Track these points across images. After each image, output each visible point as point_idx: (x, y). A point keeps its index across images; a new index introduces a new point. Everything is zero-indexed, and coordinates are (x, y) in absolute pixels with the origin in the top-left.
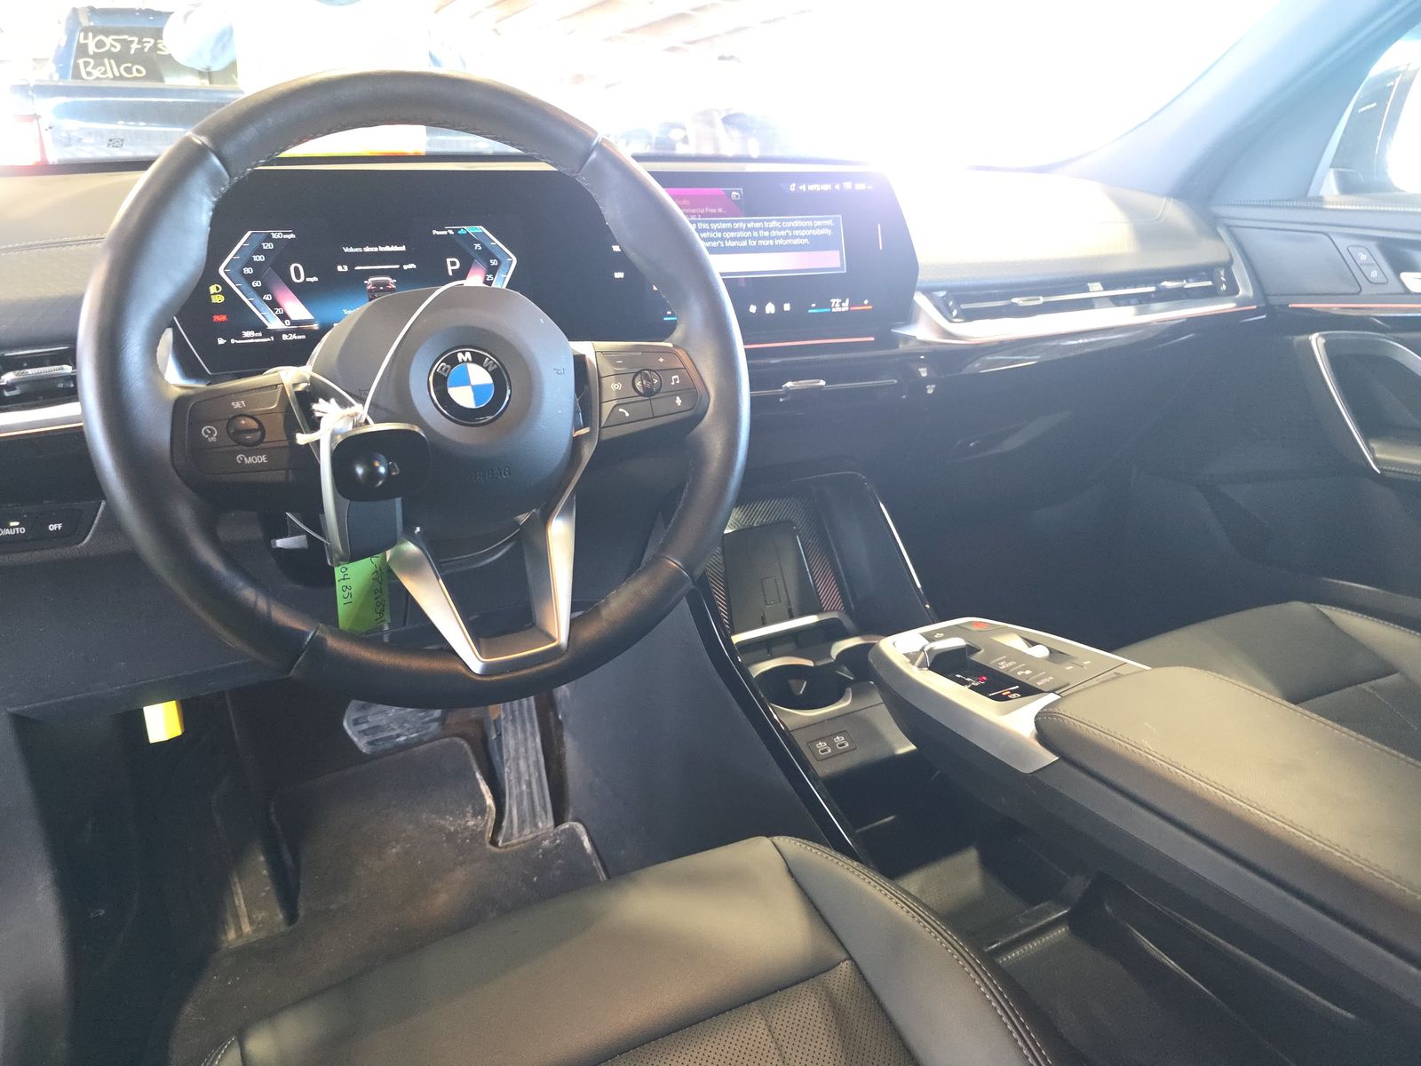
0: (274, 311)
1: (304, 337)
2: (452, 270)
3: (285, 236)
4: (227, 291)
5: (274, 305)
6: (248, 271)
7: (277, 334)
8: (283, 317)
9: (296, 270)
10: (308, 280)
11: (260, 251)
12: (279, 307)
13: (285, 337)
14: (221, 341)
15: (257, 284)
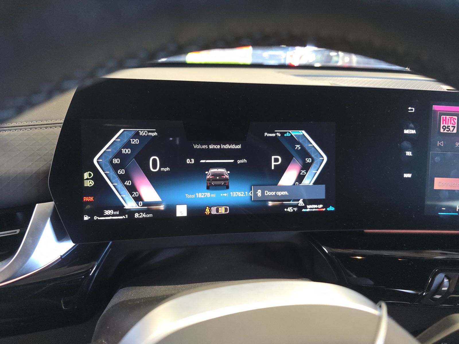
0: (132, 194)
1: (151, 215)
2: (275, 165)
3: (150, 134)
4: (97, 177)
5: (132, 189)
6: (116, 161)
7: (131, 213)
8: (138, 199)
9: (154, 161)
10: (162, 169)
11: (128, 145)
12: (136, 190)
13: (137, 215)
14: (86, 218)
15: (121, 172)
